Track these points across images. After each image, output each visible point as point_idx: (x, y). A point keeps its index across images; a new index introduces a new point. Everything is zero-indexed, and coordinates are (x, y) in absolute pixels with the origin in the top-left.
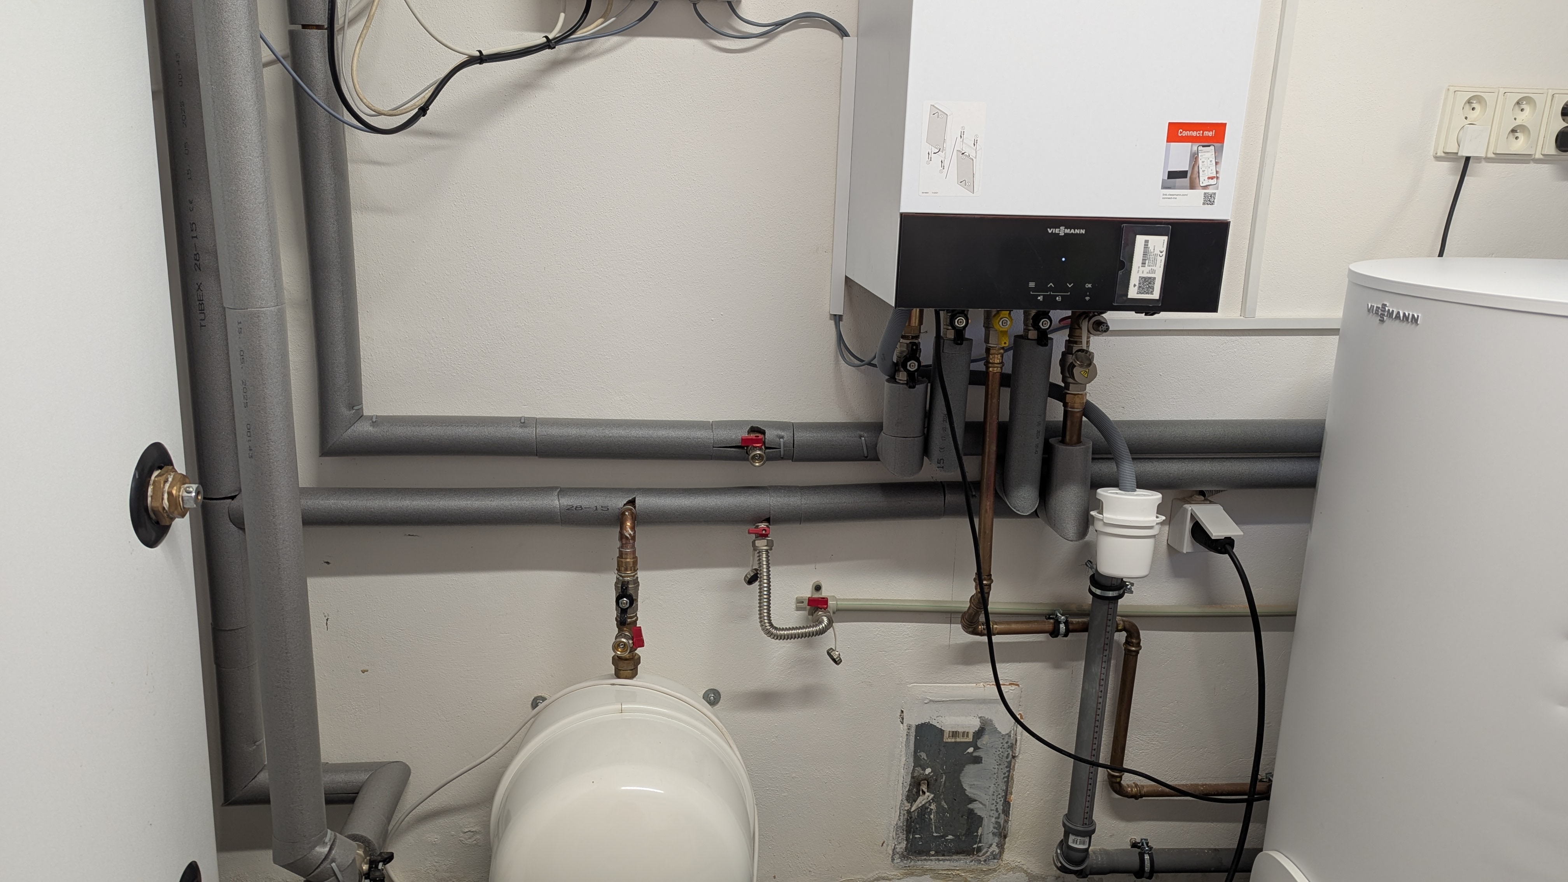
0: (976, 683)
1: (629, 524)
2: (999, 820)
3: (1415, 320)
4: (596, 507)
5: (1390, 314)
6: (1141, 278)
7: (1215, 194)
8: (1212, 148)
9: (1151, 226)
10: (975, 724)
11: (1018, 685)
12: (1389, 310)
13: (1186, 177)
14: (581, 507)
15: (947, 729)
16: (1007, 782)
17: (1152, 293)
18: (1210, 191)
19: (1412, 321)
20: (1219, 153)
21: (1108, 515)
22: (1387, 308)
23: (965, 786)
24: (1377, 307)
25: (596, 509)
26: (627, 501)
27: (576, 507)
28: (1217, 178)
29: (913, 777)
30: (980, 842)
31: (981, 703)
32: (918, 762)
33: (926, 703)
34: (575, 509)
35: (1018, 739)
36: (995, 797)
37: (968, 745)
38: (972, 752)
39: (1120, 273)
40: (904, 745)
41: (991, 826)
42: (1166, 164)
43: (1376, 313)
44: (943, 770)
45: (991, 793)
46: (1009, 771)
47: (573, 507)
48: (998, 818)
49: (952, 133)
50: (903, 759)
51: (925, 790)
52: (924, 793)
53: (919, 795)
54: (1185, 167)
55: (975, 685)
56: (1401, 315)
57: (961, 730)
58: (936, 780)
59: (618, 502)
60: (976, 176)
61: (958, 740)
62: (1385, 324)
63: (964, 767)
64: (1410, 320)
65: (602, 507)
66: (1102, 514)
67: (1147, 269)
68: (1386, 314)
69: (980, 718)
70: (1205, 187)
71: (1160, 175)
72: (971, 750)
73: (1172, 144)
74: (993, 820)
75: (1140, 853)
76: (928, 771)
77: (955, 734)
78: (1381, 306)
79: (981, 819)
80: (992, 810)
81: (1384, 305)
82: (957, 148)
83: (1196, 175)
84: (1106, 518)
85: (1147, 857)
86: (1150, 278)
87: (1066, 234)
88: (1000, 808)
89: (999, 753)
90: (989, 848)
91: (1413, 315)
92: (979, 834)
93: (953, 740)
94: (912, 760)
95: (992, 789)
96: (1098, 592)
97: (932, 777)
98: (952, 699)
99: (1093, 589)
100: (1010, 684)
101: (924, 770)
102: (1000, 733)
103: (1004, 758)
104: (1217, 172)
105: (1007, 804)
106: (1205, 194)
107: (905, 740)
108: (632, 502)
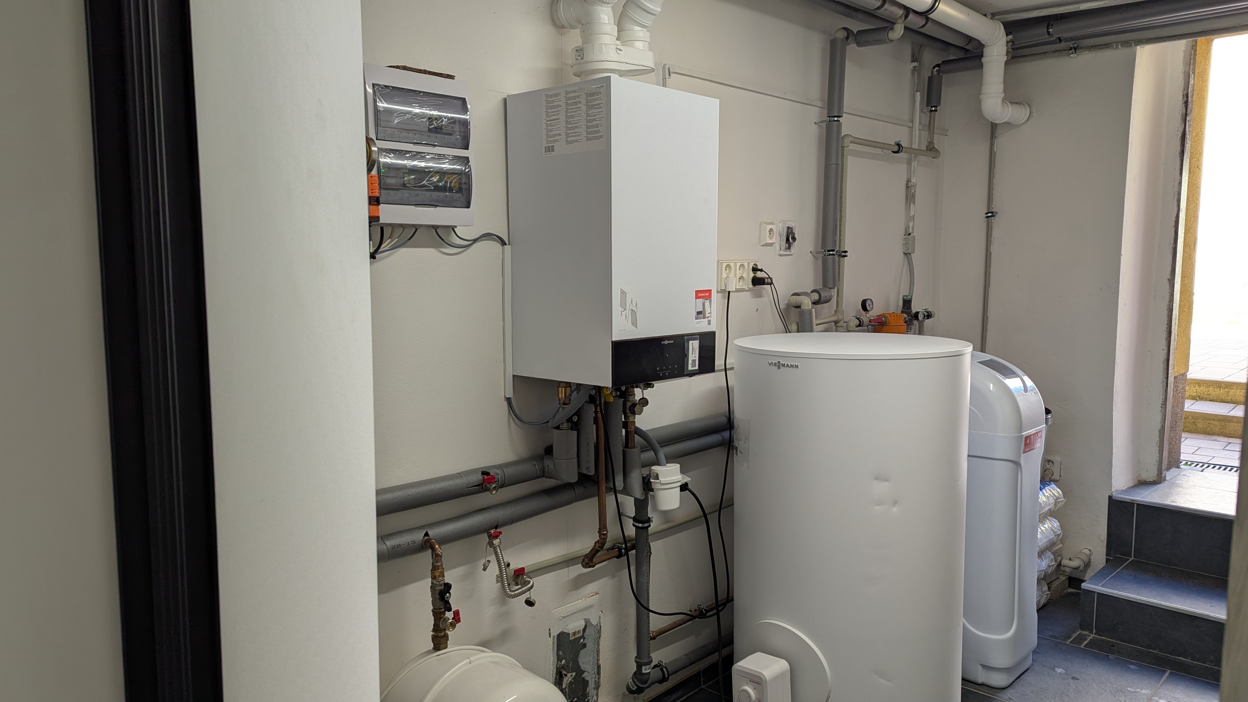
0: (581, 599)
1: (437, 546)
2: (595, 679)
3: (797, 366)
4: (408, 543)
5: (783, 365)
6: (692, 360)
7: (711, 320)
8: (708, 300)
9: (692, 336)
10: (583, 623)
11: (599, 594)
12: (782, 364)
13: (702, 314)
14: (400, 545)
15: (571, 632)
16: (598, 654)
17: (696, 367)
18: (709, 319)
19: (795, 367)
20: (710, 302)
21: (662, 479)
22: (781, 363)
23: (581, 664)
24: (775, 363)
25: (409, 544)
26: (424, 534)
27: (397, 546)
28: (711, 313)
29: (557, 669)
30: (588, 697)
31: (584, 610)
32: (559, 659)
33: (560, 620)
34: (397, 547)
35: (602, 626)
36: (593, 665)
37: (580, 638)
38: (583, 642)
39: (686, 359)
40: (551, 650)
41: (593, 683)
42: (696, 310)
43: (775, 365)
44: (570, 658)
45: (591, 664)
46: (598, 647)
47: (395, 546)
48: (595, 678)
49: (628, 302)
50: (552, 659)
51: (566, 673)
52: (566, 675)
53: (563, 678)
54: (701, 310)
55: (581, 600)
56: (789, 365)
57: (577, 630)
58: (567, 666)
59: (419, 536)
60: (637, 320)
61: (576, 637)
62: (781, 369)
63: (579, 652)
64: (794, 366)
65: (411, 542)
66: (659, 480)
67: (694, 356)
68: (781, 365)
69: (584, 619)
70: (708, 317)
71: (695, 314)
72: (582, 640)
73: (697, 300)
74: (593, 680)
75: (660, 669)
76: (564, 661)
77: (574, 633)
78: (777, 362)
79: (588, 681)
80: (592, 674)
81: (779, 362)
82: (630, 308)
83: (705, 313)
84: (663, 481)
85: (664, 669)
86: (695, 360)
87: (667, 343)
88: (596, 671)
89: (593, 637)
90: (593, 698)
91: (795, 365)
92: (588, 692)
93: (574, 638)
94: (556, 657)
95: (592, 661)
96: (640, 525)
97: (565, 665)
98: (572, 612)
99: (637, 524)
100: (596, 594)
101: (561, 662)
102: (594, 625)
103: (596, 639)
104: (711, 311)
105: (599, 667)
106: (708, 320)
107: (552, 646)
108: (426, 534)
